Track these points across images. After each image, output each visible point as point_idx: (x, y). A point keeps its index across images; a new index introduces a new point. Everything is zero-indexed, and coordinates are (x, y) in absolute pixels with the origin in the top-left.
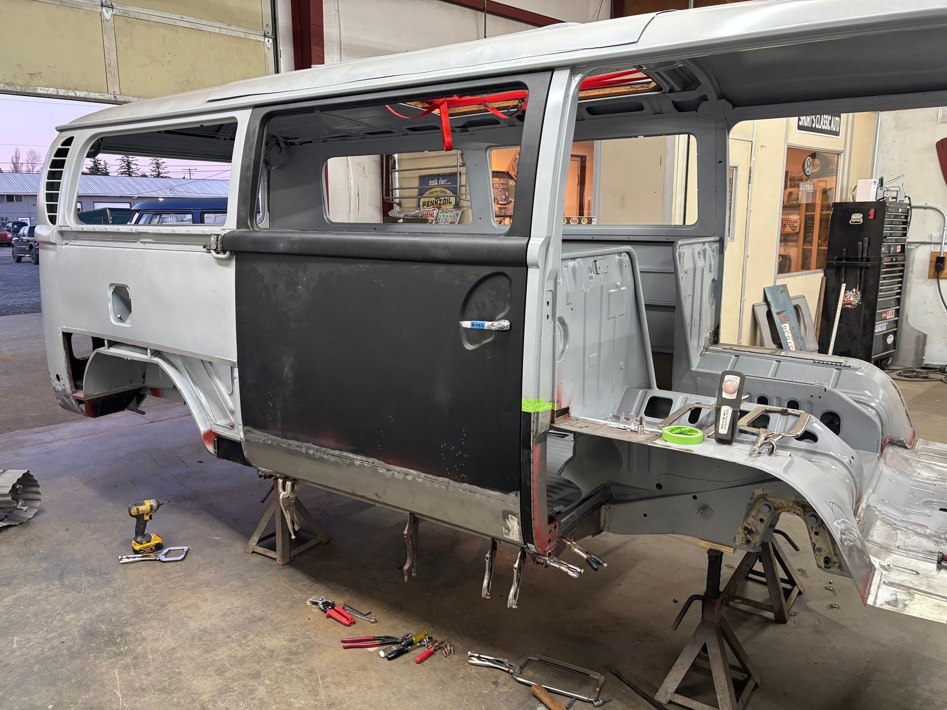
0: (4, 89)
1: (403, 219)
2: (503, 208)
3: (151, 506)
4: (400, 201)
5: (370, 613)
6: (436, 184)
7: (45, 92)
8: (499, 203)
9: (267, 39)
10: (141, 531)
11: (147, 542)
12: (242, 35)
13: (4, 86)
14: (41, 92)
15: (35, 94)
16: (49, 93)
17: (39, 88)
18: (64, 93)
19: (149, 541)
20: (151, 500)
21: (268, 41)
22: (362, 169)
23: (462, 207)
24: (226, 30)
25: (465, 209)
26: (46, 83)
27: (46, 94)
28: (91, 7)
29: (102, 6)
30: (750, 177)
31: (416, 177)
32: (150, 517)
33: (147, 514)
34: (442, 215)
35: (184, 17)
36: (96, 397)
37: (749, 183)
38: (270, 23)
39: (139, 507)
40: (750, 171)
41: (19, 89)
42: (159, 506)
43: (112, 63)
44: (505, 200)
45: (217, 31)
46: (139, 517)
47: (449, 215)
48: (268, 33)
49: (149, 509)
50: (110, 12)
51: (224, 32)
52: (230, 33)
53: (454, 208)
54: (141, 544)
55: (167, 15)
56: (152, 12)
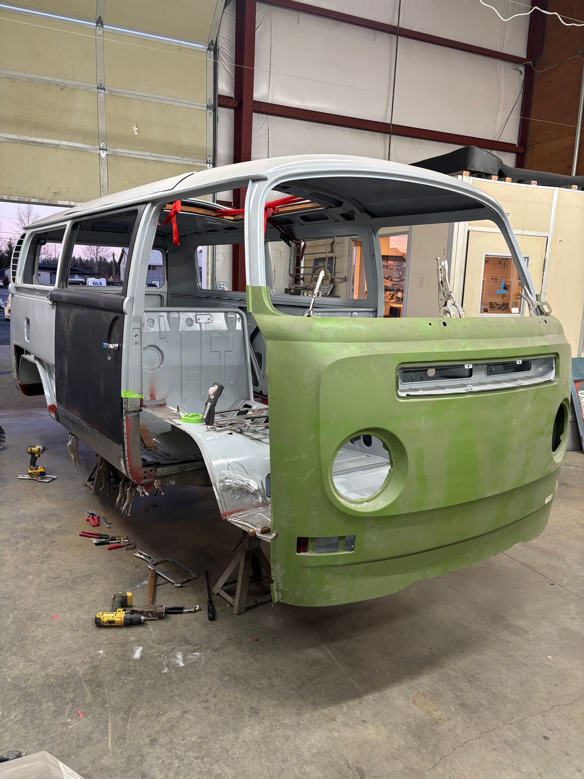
0: (39, 202)
1: (294, 289)
2: (396, 284)
3: (39, 449)
4: (303, 277)
5: (112, 523)
6: (322, 265)
7: (62, 204)
8: (393, 280)
9: (208, 165)
10: (33, 463)
11: (35, 470)
12: (191, 163)
13: (39, 200)
14: (60, 204)
15: (56, 205)
16: (65, 204)
17: (59, 201)
18: (74, 204)
19: (37, 470)
20: (40, 446)
21: (210, 166)
22: (279, 253)
23: (336, 282)
24: (180, 161)
25: (337, 284)
26: (63, 198)
27: (63, 205)
28: (93, 151)
29: (100, 149)
30: (544, 266)
31: (311, 260)
32: (39, 456)
33: (37, 454)
34: (322, 287)
35: (153, 154)
36: (28, 383)
37: (543, 271)
38: (212, 154)
39: (32, 448)
40: (545, 261)
41: (47, 202)
42: (44, 450)
43: (104, 185)
44: (398, 278)
45: (174, 161)
46: (32, 454)
47: (326, 287)
48: (210, 161)
49: (38, 451)
50: (105, 153)
51: (179, 162)
52: (183, 162)
53: (329, 283)
54: (32, 470)
55: (141, 153)
56: (132, 152)
